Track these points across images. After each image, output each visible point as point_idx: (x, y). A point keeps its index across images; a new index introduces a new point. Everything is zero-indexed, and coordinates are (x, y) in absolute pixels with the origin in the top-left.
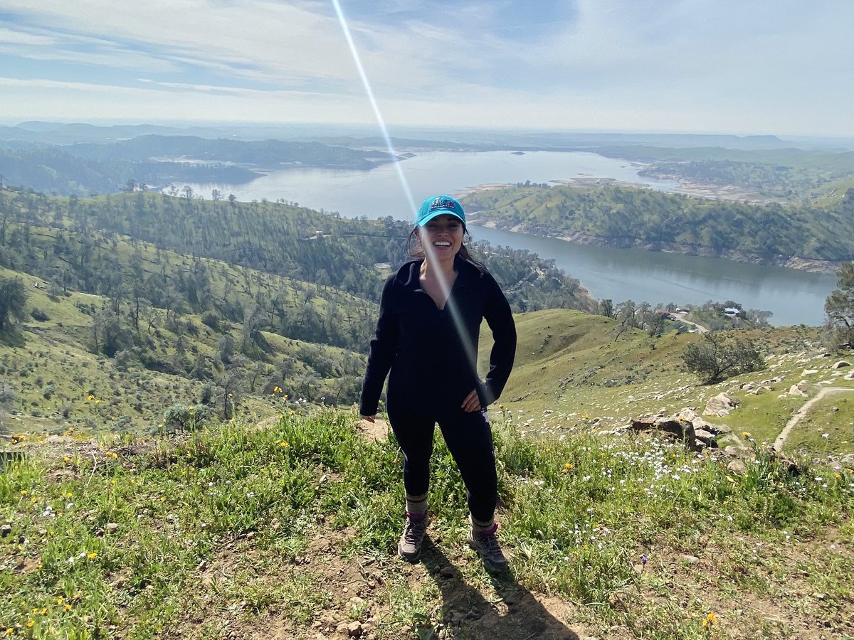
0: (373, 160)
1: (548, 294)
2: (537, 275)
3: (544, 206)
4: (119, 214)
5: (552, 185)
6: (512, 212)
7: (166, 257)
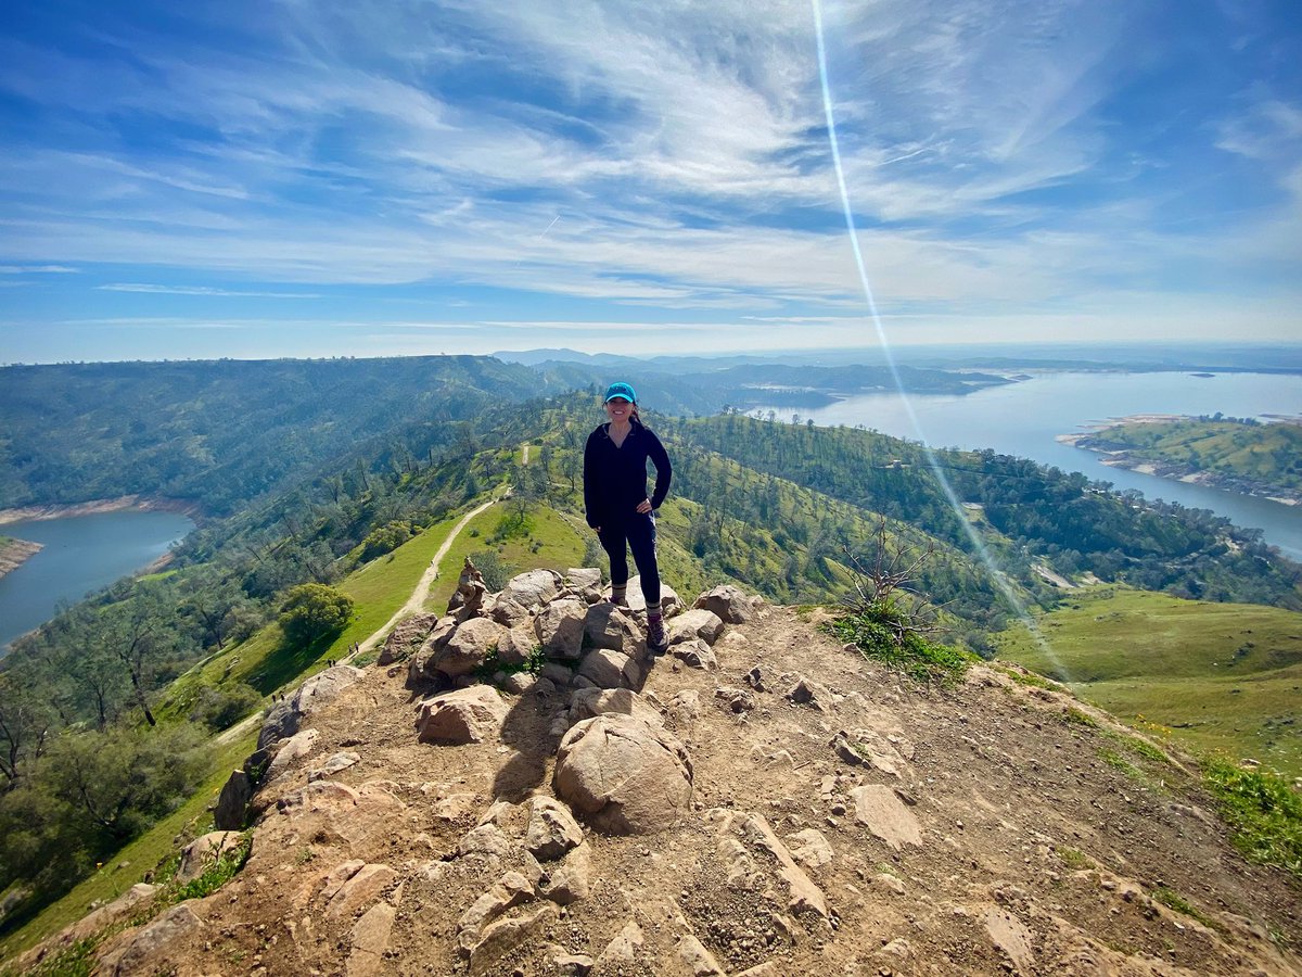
0: (972, 383)
1: (1245, 579)
2: (1225, 548)
3: (1248, 449)
5: (1264, 421)
6: (1186, 454)
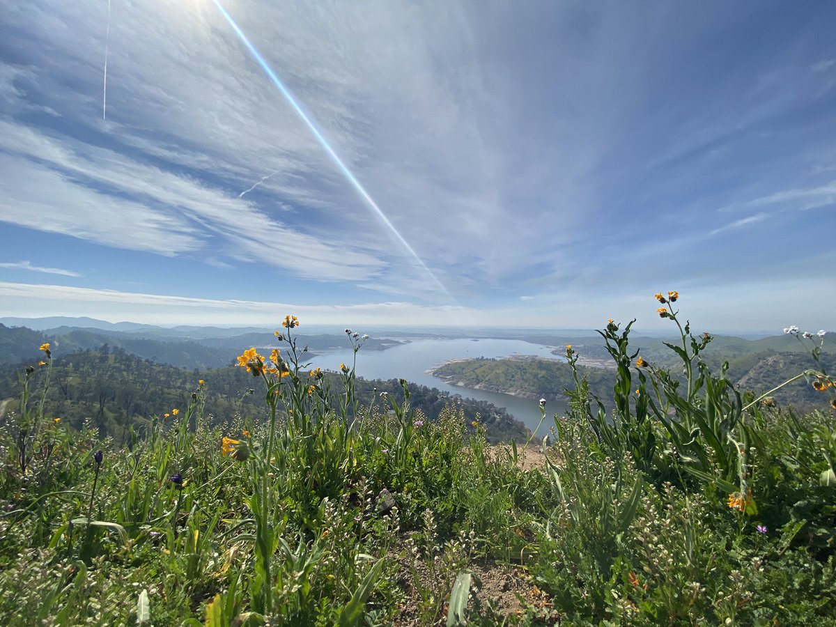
0: (385, 345)
1: (504, 433)
2: (495, 418)
3: (494, 372)
4: (224, 380)
5: (498, 359)
6: (474, 376)
7: (248, 408)
